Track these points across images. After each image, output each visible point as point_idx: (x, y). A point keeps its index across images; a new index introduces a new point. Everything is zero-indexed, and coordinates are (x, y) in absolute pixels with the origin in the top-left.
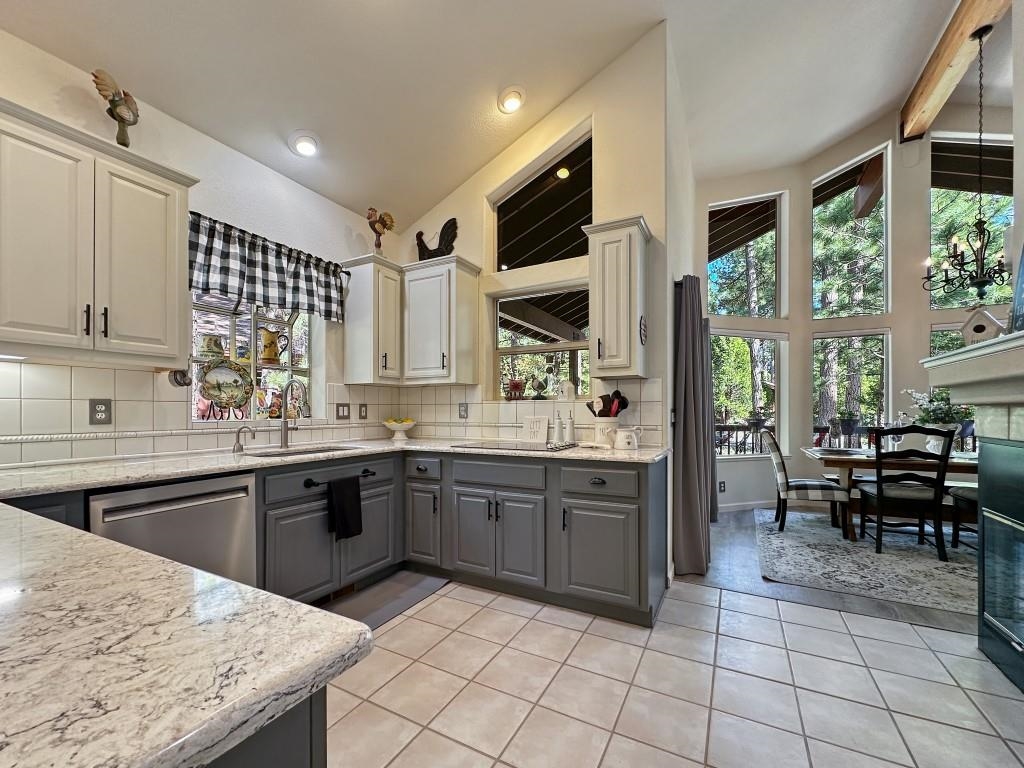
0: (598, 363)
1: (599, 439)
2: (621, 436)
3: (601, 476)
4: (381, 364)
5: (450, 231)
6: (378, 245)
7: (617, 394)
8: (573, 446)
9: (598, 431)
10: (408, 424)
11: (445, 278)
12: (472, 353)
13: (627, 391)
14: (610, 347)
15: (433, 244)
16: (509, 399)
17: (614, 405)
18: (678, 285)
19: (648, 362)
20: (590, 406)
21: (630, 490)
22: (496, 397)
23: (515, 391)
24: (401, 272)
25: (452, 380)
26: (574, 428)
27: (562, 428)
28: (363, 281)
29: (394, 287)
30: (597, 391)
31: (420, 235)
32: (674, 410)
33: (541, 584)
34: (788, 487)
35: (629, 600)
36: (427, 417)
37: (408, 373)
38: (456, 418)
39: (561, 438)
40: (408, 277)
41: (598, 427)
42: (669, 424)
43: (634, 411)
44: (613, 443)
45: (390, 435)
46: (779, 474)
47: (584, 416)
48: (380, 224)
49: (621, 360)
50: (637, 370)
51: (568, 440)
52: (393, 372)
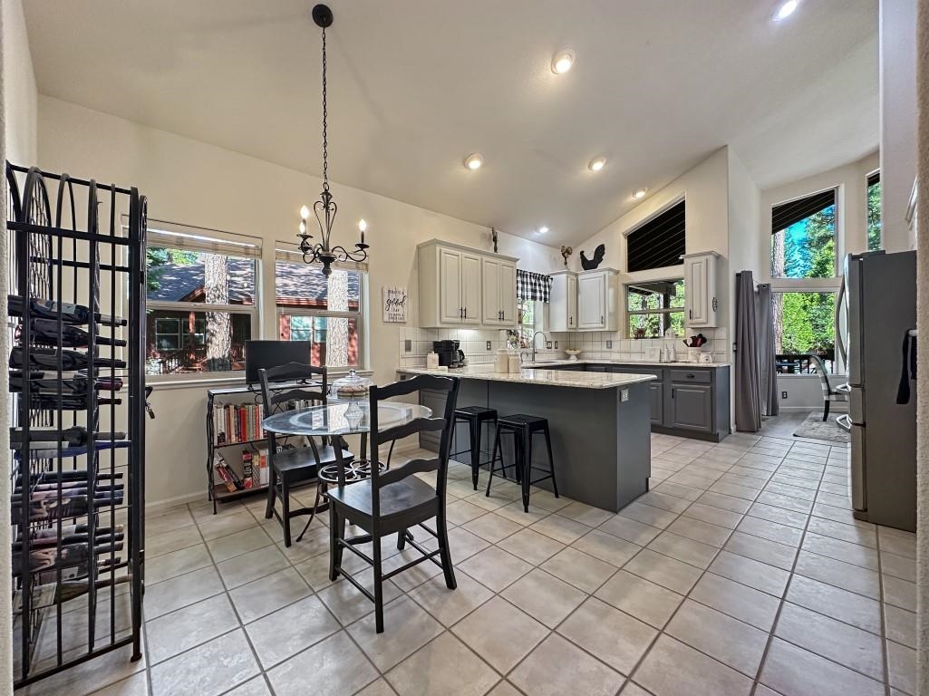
0: (690, 321)
1: (690, 358)
2: (703, 356)
3: (691, 374)
4: (569, 321)
5: (600, 251)
6: (566, 263)
7: (700, 335)
8: (675, 362)
9: (689, 355)
10: (578, 352)
11: (602, 279)
12: (615, 315)
13: (705, 334)
14: (696, 313)
15: (590, 257)
16: (636, 338)
17: (699, 341)
18: (738, 275)
19: (718, 319)
20: (685, 342)
21: (707, 379)
22: (628, 337)
23: (640, 334)
24: (577, 275)
25: (607, 329)
26: (675, 353)
27: (669, 354)
28: (561, 282)
29: (574, 283)
30: (689, 334)
31: (582, 253)
32: (736, 344)
33: (661, 424)
34: (830, 393)
35: (706, 428)
36: (588, 347)
37: (581, 326)
38: (605, 348)
39: (669, 357)
40: (580, 278)
41: (690, 352)
42: (731, 351)
43: (710, 344)
44: (698, 359)
45: (568, 357)
46: (822, 384)
47: (681, 346)
48: (566, 253)
49: (703, 319)
50: (712, 324)
51: (672, 358)
52: (574, 326)
